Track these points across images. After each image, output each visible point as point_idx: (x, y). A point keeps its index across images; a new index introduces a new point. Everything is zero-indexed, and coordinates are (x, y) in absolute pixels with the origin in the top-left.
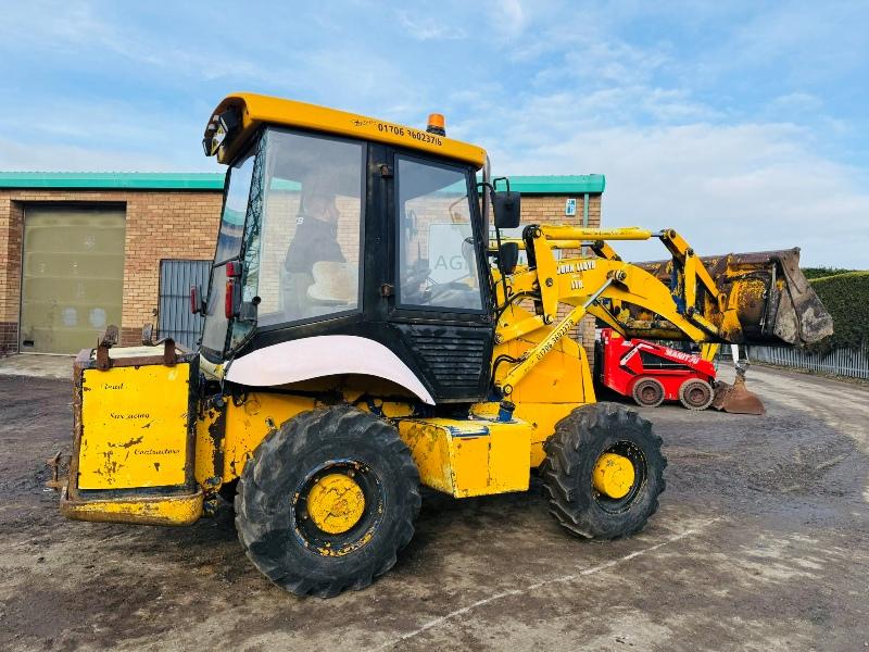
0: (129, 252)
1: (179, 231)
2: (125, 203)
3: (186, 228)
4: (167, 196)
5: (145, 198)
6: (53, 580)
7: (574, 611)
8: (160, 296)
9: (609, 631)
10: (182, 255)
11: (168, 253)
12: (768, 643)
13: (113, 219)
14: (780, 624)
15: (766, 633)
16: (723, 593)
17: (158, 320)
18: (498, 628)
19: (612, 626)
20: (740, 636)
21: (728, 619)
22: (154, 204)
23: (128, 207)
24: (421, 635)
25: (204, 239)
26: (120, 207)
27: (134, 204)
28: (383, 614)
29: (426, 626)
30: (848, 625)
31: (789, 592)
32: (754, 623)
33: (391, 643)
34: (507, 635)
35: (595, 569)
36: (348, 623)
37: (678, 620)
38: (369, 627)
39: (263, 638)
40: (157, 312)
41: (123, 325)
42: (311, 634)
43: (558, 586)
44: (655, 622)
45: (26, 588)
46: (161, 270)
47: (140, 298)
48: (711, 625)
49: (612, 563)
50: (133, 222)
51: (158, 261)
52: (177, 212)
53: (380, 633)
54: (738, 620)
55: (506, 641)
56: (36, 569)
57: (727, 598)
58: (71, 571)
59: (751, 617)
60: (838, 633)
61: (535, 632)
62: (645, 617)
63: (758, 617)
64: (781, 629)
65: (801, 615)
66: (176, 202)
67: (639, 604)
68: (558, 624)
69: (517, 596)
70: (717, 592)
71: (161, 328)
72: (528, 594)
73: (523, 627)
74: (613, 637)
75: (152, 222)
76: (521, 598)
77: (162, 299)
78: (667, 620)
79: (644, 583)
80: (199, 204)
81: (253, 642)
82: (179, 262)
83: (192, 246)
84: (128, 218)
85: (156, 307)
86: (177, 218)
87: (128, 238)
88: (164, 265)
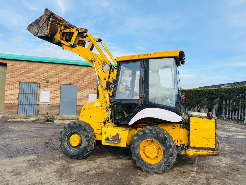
0: (8, 79)
1: (27, 73)
2: (7, 63)
3: (29, 72)
4: (22, 62)
5: (14, 62)
8: (19, 93)
10: (28, 81)
11: (22, 80)
17: (19, 101)
22: (17, 65)
23: (7, 65)
25: (36, 76)
26: (5, 65)
27: (10, 64)
41: (5, 103)
46: (20, 85)
47: (11, 94)
50: (9, 70)
51: (19, 82)
52: (26, 67)
66: (25, 64)
71: (19, 103)
75: (17, 70)
77: (20, 94)
80: (34, 65)
82: (27, 83)
83: (31, 78)
84: (7, 68)
85: (18, 97)
86: (26, 70)
87: (7, 74)
88: (21, 83)
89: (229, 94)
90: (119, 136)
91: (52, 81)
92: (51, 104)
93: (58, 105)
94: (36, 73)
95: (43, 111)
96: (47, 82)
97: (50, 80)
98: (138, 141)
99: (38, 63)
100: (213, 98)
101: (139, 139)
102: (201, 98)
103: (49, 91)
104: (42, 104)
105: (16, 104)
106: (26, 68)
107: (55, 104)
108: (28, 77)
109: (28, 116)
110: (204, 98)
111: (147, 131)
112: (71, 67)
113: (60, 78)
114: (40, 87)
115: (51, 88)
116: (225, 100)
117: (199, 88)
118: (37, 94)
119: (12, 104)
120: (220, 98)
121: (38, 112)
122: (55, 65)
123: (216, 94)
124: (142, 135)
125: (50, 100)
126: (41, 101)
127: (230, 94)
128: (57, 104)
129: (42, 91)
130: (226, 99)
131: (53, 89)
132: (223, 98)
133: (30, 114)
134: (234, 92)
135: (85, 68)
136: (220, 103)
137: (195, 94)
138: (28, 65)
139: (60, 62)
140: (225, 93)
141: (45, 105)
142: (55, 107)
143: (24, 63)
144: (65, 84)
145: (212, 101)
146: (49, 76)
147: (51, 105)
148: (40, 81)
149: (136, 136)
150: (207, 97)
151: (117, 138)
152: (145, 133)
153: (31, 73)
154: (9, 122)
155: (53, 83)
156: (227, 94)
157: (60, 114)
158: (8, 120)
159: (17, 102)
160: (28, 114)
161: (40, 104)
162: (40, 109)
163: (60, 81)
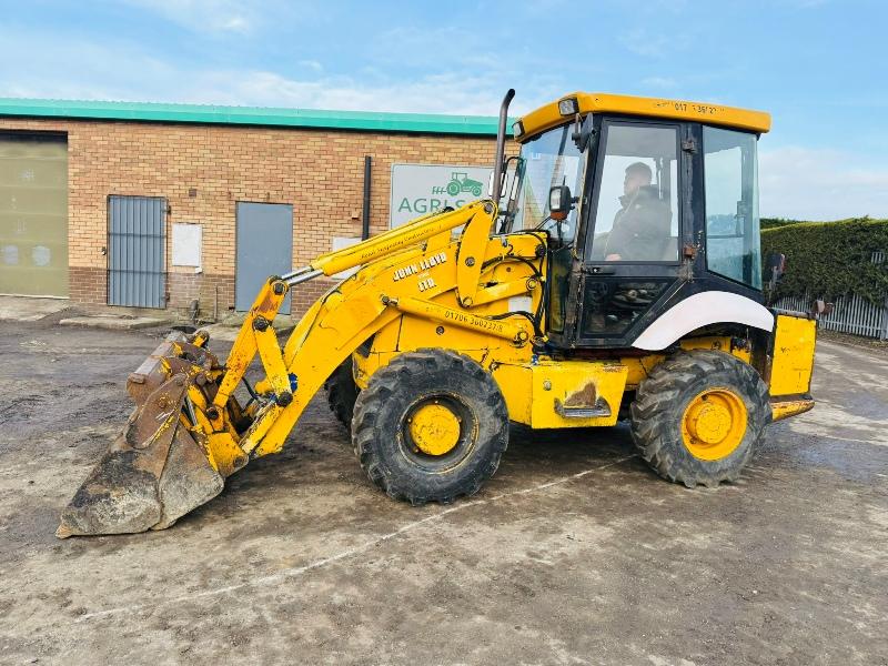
0: (73, 187)
1: (127, 164)
2: (67, 133)
3: (134, 162)
4: (112, 126)
5: (88, 128)
6: (48, 499)
7: (533, 517)
8: (109, 234)
9: (561, 531)
10: (131, 191)
11: (116, 188)
12: (694, 539)
13: (53, 150)
14: (705, 524)
15: (694, 531)
16: (660, 502)
17: (108, 259)
18: (465, 529)
19: (564, 528)
20: (671, 533)
21: (663, 522)
22: (97, 135)
23: (69, 137)
24: (399, 536)
25: (154, 174)
26: (62, 138)
27: (76, 134)
28: (363, 520)
29: (402, 529)
30: (761, 524)
31: (716, 500)
32: (684, 524)
33: (373, 543)
34: (473, 534)
35: (550, 484)
36: (333, 528)
37: (620, 523)
38: (352, 531)
39: (257, 542)
40: (106, 251)
41: (71, 264)
42: (300, 538)
43: (517, 497)
44: (601, 524)
45: (24, 506)
46: (108, 206)
47: (87, 236)
48: (647, 525)
49: (565, 480)
50: (75, 154)
51: (105, 197)
52: (123, 144)
53: (363, 535)
54: (671, 522)
55: (472, 539)
56: (28, 490)
57: (663, 507)
58: (63, 491)
59: (682, 520)
60: (753, 531)
61: (497, 533)
62: (592, 520)
63: (688, 520)
64: (706, 528)
65: (725, 517)
66: (122, 134)
67: (588, 511)
68: (518, 525)
69: (482, 505)
70: (654, 502)
71: (111, 268)
72: (491, 503)
73: (487, 528)
74: (564, 536)
75: (97, 155)
76: (485, 507)
77: (112, 238)
78: (611, 523)
79: (593, 495)
80: (147, 136)
81: (248, 544)
82: (128, 197)
83: (141, 181)
84: (70, 150)
85: (105, 246)
86: (124, 151)
87: (71, 172)
88: (112, 201)
90: (594, 392)
91: (208, 189)
92: (209, 272)
93: (231, 277)
94: (156, 162)
95: (184, 294)
96: (193, 193)
97: (201, 186)
99: (159, 129)
103: (198, 228)
104: (179, 270)
105: (100, 269)
106: (126, 148)
107: (221, 273)
108: (132, 179)
109: (139, 310)
112: (268, 135)
113: (232, 178)
114: (169, 212)
115: (205, 214)
118: (163, 237)
119: (89, 269)
121: (168, 299)
122: (214, 131)
125: (204, 258)
126: (175, 260)
128: (225, 273)
129: (175, 228)
131: (212, 218)
133: (144, 305)
135: (317, 139)
138: (130, 135)
139: (230, 121)
141: (188, 275)
142: (221, 285)
143: (118, 128)
144: (249, 200)
146: (195, 174)
147: (207, 276)
148: (168, 193)
151: (588, 398)
153: (141, 165)
154: (63, 325)
155: (208, 197)
157: (238, 308)
158: (62, 321)
159: (102, 264)
160: (137, 305)
161: (171, 270)
162: (175, 290)
163: (232, 190)
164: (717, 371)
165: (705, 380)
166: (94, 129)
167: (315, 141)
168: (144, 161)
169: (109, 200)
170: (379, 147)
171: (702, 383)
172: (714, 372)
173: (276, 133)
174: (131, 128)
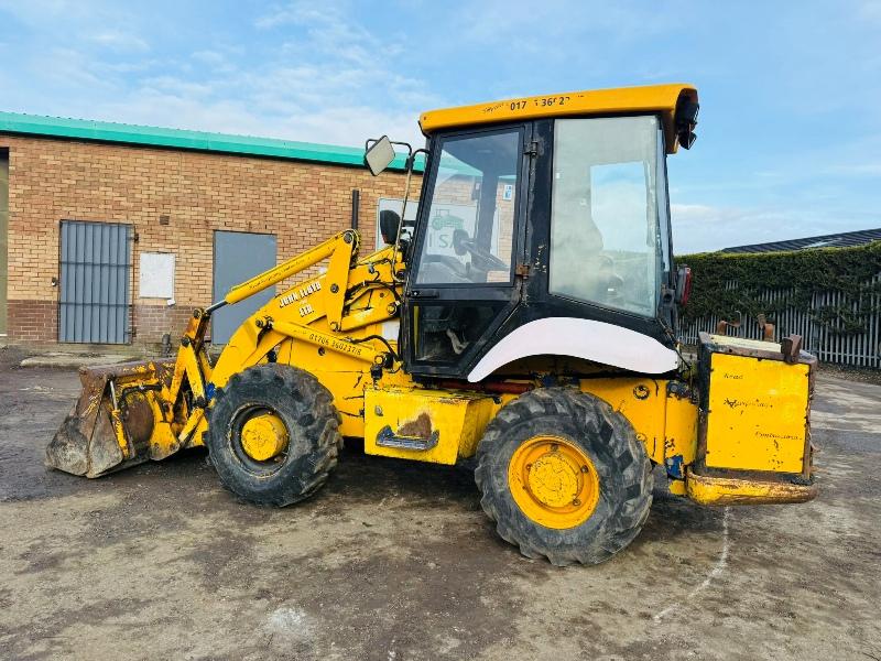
0: (15, 210)
1: (84, 187)
2: (8, 148)
3: (94, 185)
4: (66, 145)
5: (35, 144)
8: (60, 263)
10: (91, 216)
11: (69, 212)
17: (59, 291)
22: (49, 155)
23: (10, 154)
25: (120, 199)
26: (2, 155)
27: (19, 151)
40: (57, 282)
41: (10, 297)
46: (60, 231)
47: (31, 265)
50: (17, 173)
51: (58, 222)
52: (79, 165)
66: (80, 154)
71: (63, 300)
75: (47, 176)
77: (64, 267)
80: (110, 157)
82: (86, 223)
83: (103, 206)
84: (10, 168)
85: (56, 276)
86: (82, 173)
87: (12, 192)
88: (65, 227)
89: (838, 275)
90: (429, 423)
91: (182, 217)
92: (181, 305)
94: (121, 186)
95: (154, 328)
96: (165, 221)
97: (174, 214)
98: (501, 446)
99: (123, 151)
100: (775, 288)
101: (505, 440)
102: (731, 286)
103: (170, 259)
104: (147, 302)
105: (50, 302)
106: (83, 170)
107: (195, 305)
108: (91, 203)
109: (98, 347)
110: (740, 289)
111: (534, 409)
112: (252, 164)
113: (210, 205)
114: (136, 240)
115: (178, 243)
116: (821, 295)
117: (726, 250)
118: (129, 266)
119: (34, 302)
120: (804, 286)
121: (134, 334)
122: (189, 157)
123: (787, 275)
124: (515, 422)
125: (177, 290)
126: (143, 292)
127: (840, 272)
129: (144, 257)
130: (824, 292)
131: (187, 247)
132: (812, 288)
133: (104, 340)
134: (854, 264)
135: (302, 171)
136: (802, 309)
137: (711, 272)
138: (88, 156)
139: (211, 148)
140: (822, 269)
141: (159, 307)
143: (72, 147)
144: (229, 229)
145: (770, 298)
146: (166, 202)
147: (180, 308)
148: (136, 219)
149: (493, 429)
150: (754, 285)
151: (423, 430)
152: (528, 416)
153: (102, 189)
154: (25, 367)
155: (184, 226)
156: (827, 272)
157: (215, 341)
158: (24, 362)
159: (51, 296)
160: (96, 340)
161: (139, 302)
162: (141, 324)
163: (209, 219)
164: (547, 414)
165: (530, 423)
166: (44, 148)
167: (300, 173)
168: (106, 185)
169: (61, 225)
170: (365, 182)
171: (527, 427)
172: (541, 414)
173: (259, 162)
174: (89, 147)
